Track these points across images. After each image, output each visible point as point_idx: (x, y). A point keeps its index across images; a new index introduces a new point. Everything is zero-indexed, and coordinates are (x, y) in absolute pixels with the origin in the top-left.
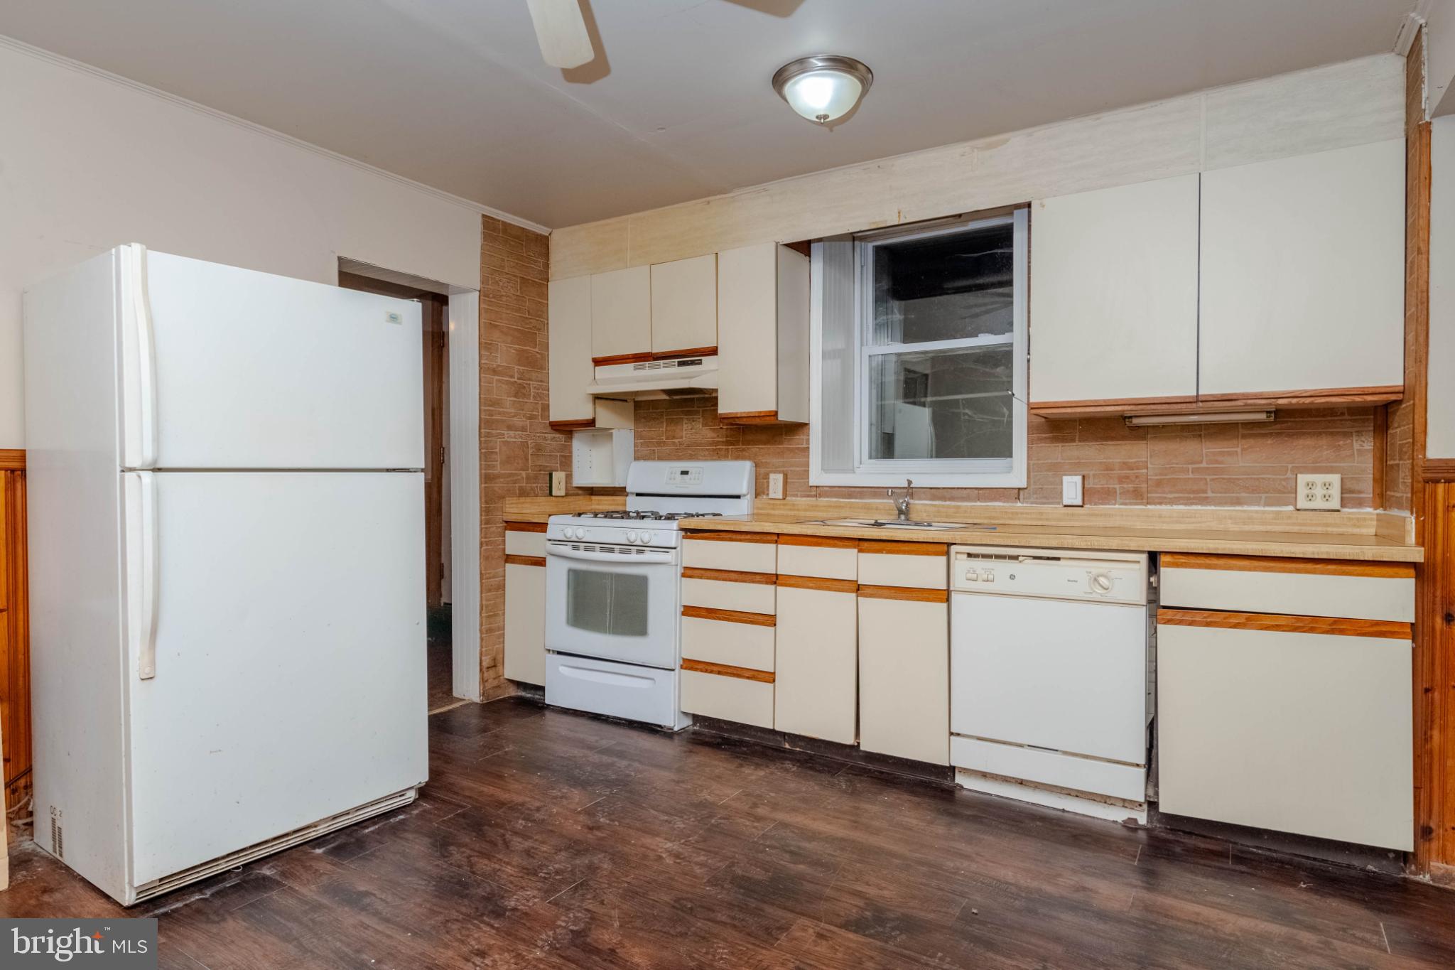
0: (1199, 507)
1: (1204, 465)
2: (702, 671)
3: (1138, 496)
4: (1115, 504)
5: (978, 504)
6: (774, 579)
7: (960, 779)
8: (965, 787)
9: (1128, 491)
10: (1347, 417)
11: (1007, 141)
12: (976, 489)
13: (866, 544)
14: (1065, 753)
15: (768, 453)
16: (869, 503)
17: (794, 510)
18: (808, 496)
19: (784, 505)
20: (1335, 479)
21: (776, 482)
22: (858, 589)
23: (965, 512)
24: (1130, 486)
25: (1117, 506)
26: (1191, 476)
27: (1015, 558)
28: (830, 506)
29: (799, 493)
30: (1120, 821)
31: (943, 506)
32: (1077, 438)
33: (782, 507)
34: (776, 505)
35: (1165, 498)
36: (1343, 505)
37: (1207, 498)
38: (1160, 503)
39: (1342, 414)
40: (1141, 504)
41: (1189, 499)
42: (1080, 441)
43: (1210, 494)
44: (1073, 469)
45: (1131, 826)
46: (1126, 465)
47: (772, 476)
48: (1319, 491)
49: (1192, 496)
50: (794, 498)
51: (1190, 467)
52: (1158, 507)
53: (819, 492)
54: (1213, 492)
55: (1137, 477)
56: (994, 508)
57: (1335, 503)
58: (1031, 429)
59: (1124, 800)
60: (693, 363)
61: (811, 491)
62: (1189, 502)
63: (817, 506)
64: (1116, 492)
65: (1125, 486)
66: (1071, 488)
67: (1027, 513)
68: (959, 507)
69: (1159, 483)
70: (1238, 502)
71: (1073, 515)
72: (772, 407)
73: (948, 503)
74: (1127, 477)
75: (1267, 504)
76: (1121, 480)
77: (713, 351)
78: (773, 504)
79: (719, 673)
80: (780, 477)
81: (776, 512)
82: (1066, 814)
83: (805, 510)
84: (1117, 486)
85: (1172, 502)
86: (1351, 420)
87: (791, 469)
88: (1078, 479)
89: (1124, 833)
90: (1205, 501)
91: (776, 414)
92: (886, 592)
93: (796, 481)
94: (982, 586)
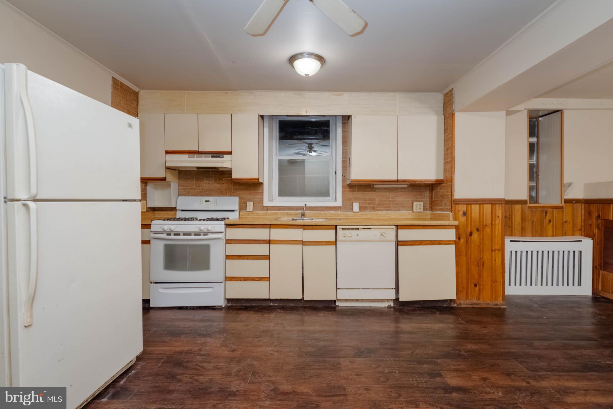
0: (389, 212)
1: (390, 199)
2: (236, 281)
3: (373, 209)
4: (367, 211)
5: (326, 212)
6: (269, 242)
7: (338, 303)
8: (340, 305)
10: (423, 187)
11: (343, 94)
12: (325, 207)
13: (305, 227)
14: (373, 289)
15: (246, 194)
16: (288, 213)
17: (257, 215)
18: (263, 210)
19: (253, 214)
20: (422, 203)
21: (250, 206)
22: (303, 243)
23: (322, 215)
24: (371, 206)
25: (368, 212)
26: (387, 203)
27: (358, 229)
28: (273, 213)
29: (259, 209)
30: (386, 306)
31: (315, 213)
32: (356, 191)
34: (250, 214)
35: (381, 209)
36: (423, 211)
37: (391, 209)
38: (380, 211)
39: (422, 186)
40: (374, 211)
41: (387, 209)
42: (357, 192)
43: (392, 208)
44: (357, 200)
45: (389, 307)
46: (370, 200)
47: (248, 203)
48: (418, 207)
49: (388, 208)
50: (256, 211)
51: (387, 200)
52: (379, 212)
53: (268, 208)
54: (393, 207)
55: (373, 203)
56: (332, 213)
57: (422, 210)
58: (343, 187)
59: (387, 300)
60: (219, 157)
61: (264, 208)
62: (387, 210)
63: (267, 214)
64: (367, 208)
65: (370, 206)
66: (356, 207)
67: (342, 215)
68: (320, 213)
69: (379, 205)
70: (399, 210)
71: (356, 215)
72: (257, 177)
73: (316, 212)
74: (371, 203)
75: (406, 210)
76: (369, 204)
77: (230, 153)
78: (248, 214)
79: (244, 280)
80: (252, 203)
81: (250, 216)
82: (371, 308)
83: (263, 215)
84: (368, 206)
85: (382, 210)
86: (425, 188)
87: (256, 200)
88: (358, 204)
89: (387, 310)
90: (391, 210)
91: (258, 179)
92: (313, 243)
93: (259, 205)
94: (348, 239)
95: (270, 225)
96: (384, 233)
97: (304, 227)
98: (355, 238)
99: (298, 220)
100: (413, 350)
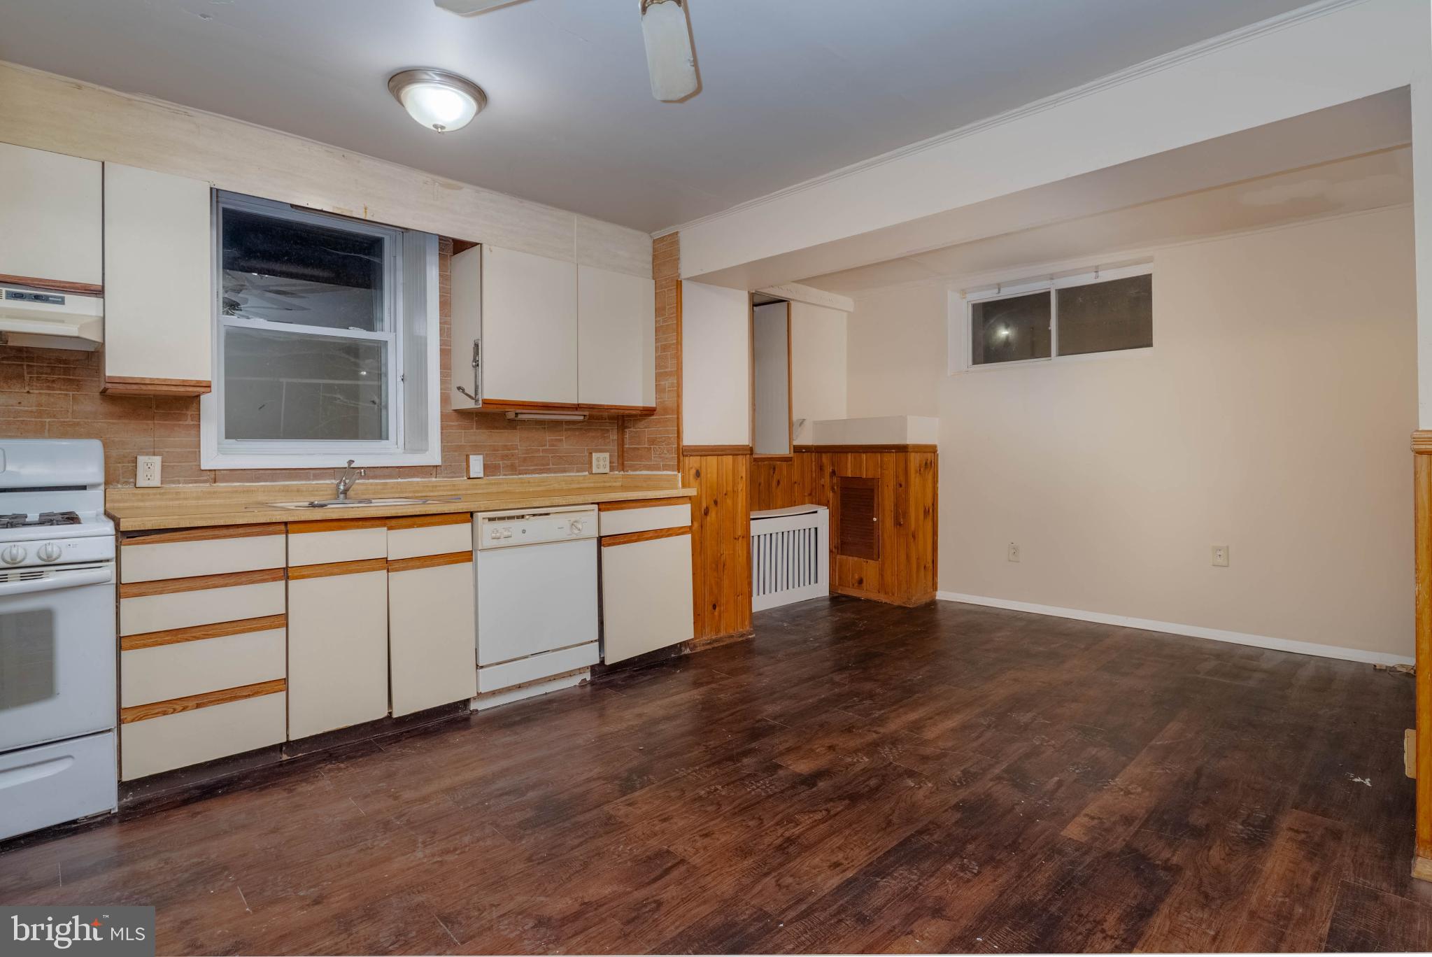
0: (545, 475)
1: (548, 447)
2: (164, 713)
3: (513, 469)
4: (499, 475)
5: (400, 480)
6: (285, 574)
7: (473, 706)
8: (479, 709)
9: (508, 466)
10: (607, 421)
12: (397, 467)
13: (393, 522)
14: (554, 651)
15: (131, 433)
16: (287, 486)
17: (177, 499)
18: (196, 482)
19: (161, 495)
20: (607, 455)
21: (150, 469)
22: (387, 565)
23: (393, 488)
24: (508, 462)
25: (501, 477)
26: (541, 454)
28: (236, 492)
29: (183, 479)
30: (577, 684)
31: (371, 484)
32: (475, 426)
33: (158, 496)
34: (149, 494)
35: (528, 470)
36: (610, 471)
37: (550, 468)
38: (526, 474)
39: (606, 419)
40: (515, 474)
41: (541, 470)
42: (477, 429)
43: (551, 466)
44: (477, 449)
45: (583, 684)
46: (506, 447)
47: (142, 460)
48: (602, 463)
49: (542, 467)
50: (175, 485)
51: (541, 448)
52: (525, 476)
53: (215, 476)
54: (553, 465)
55: (513, 455)
56: (418, 483)
57: (607, 470)
58: (444, 417)
59: (579, 669)
60: (44, 299)
61: (202, 476)
62: (541, 471)
63: (215, 493)
64: (500, 467)
65: (506, 462)
66: (476, 465)
67: (443, 486)
68: (386, 484)
69: (525, 459)
70: (564, 471)
71: (477, 485)
73: (371, 481)
74: (507, 456)
75: (578, 471)
76: (504, 457)
77: (95, 290)
78: (143, 495)
80: (157, 460)
81: (147, 504)
82: (549, 695)
83: (198, 498)
84: (501, 462)
85: (533, 472)
86: (610, 423)
87: (167, 450)
88: (481, 457)
89: (579, 691)
90: (549, 471)
92: (416, 563)
94: (503, 542)
95: (286, 523)
96: (575, 522)
97: (387, 521)
98: (518, 538)
99: (329, 506)
100: (704, 744)
